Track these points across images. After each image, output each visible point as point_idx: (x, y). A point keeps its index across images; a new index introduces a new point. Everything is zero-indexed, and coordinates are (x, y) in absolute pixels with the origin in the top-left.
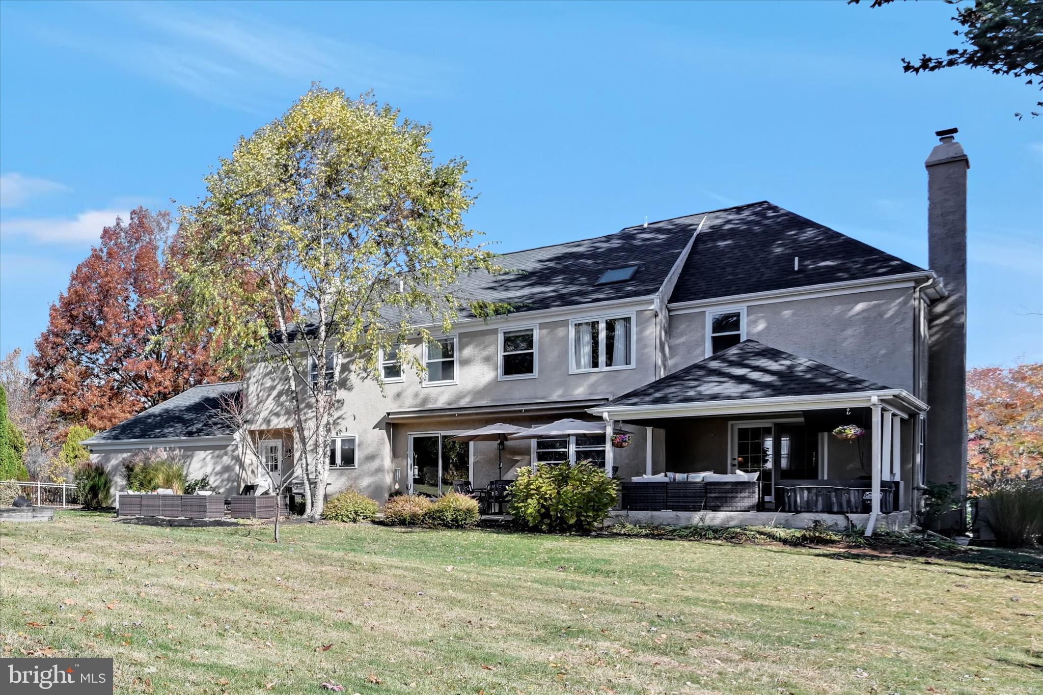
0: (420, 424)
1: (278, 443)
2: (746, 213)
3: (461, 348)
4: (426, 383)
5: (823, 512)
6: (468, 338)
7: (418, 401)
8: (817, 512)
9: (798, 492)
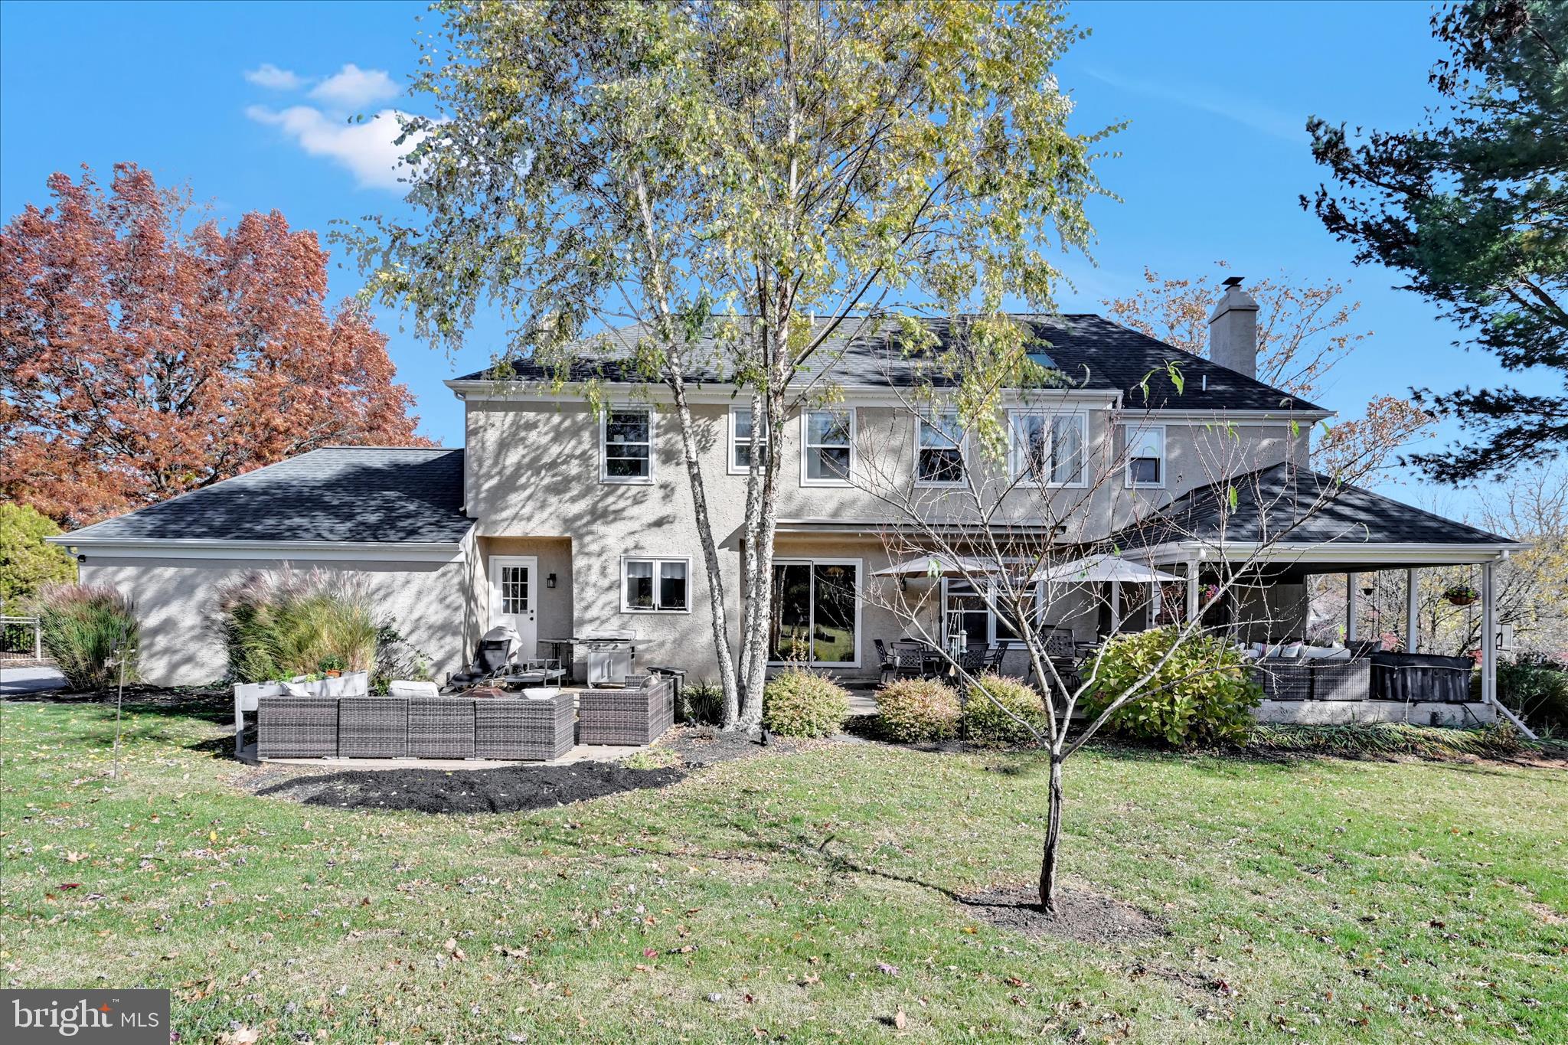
0: (795, 546)
1: (530, 563)
2: (1083, 324)
3: (860, 429)
4: (805, 481)
5: (1440, 701)
6: (871, 415)
7: (793, 507)
8: (1434, 701)
9: (1408, 674)
